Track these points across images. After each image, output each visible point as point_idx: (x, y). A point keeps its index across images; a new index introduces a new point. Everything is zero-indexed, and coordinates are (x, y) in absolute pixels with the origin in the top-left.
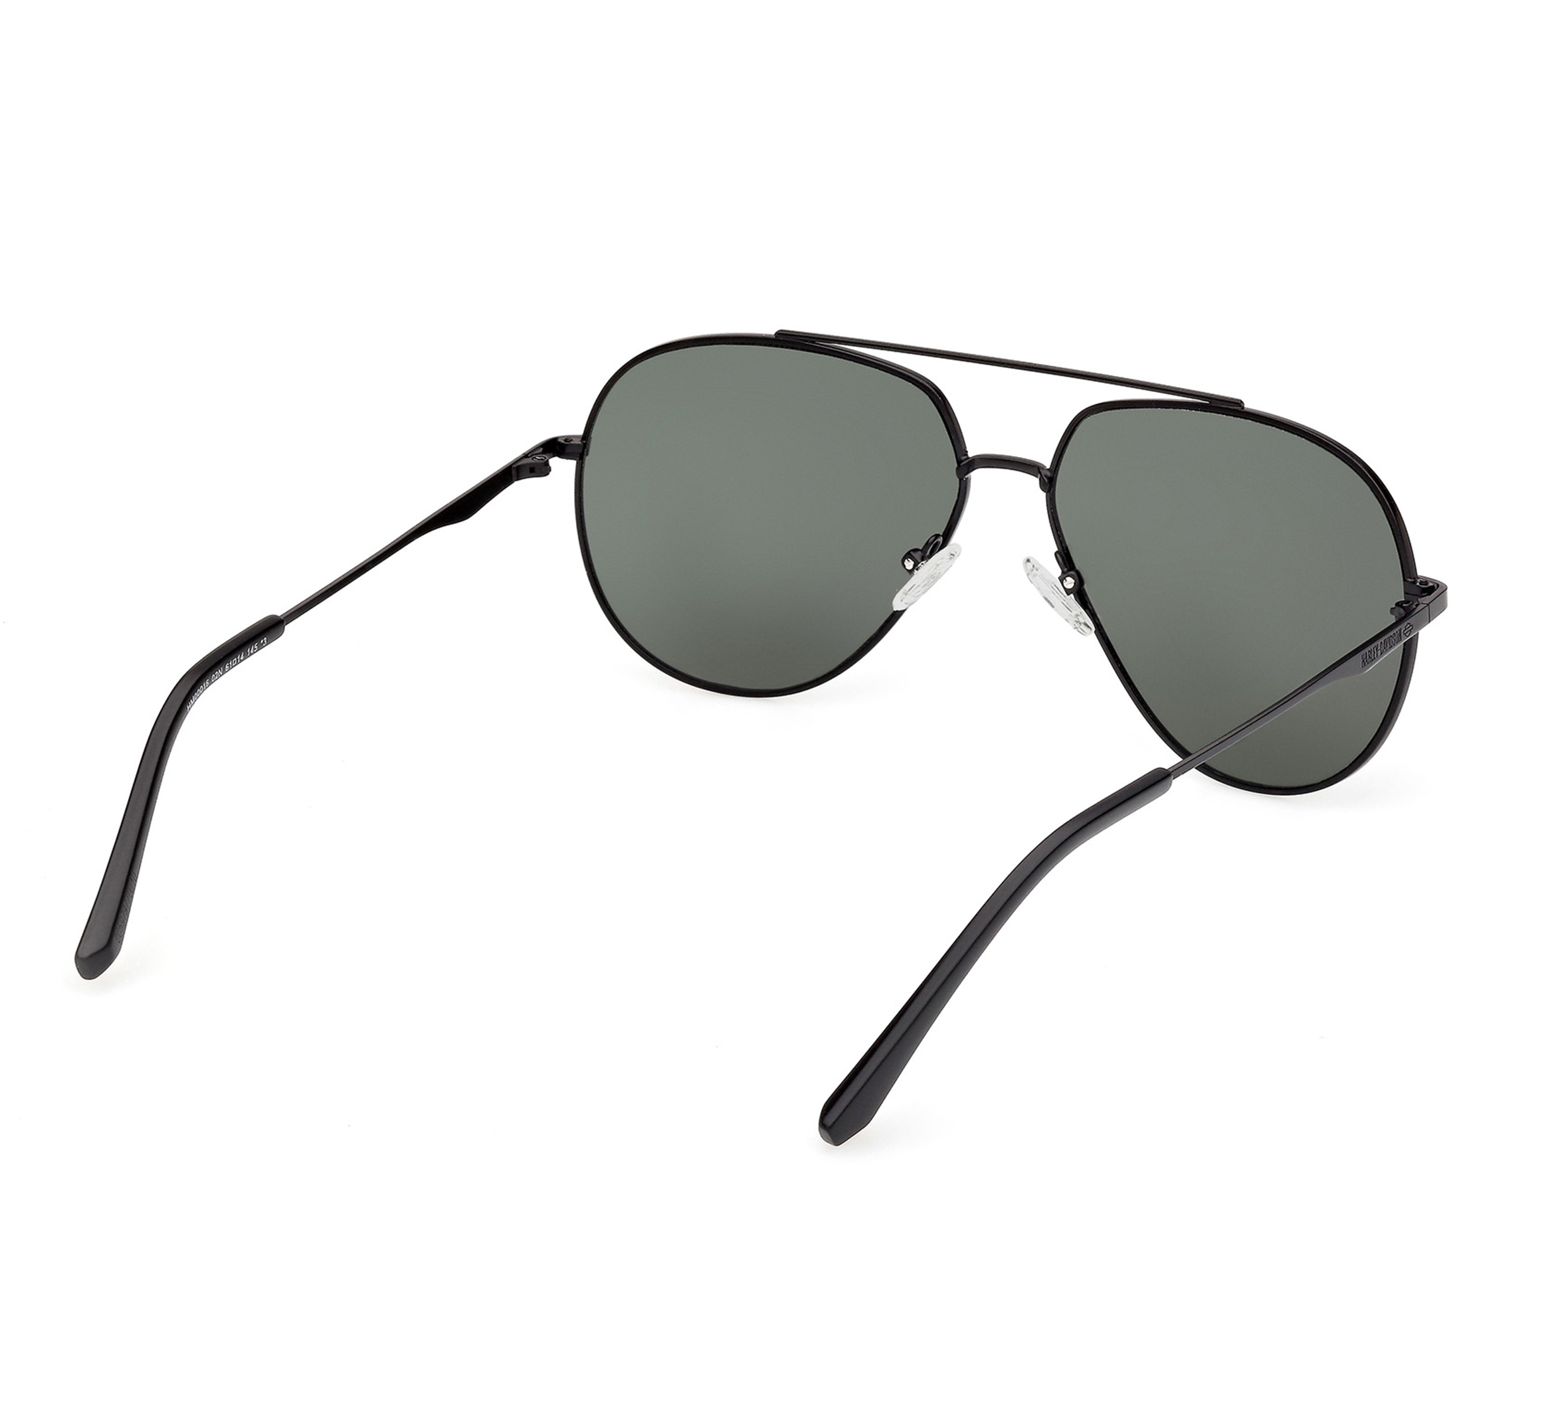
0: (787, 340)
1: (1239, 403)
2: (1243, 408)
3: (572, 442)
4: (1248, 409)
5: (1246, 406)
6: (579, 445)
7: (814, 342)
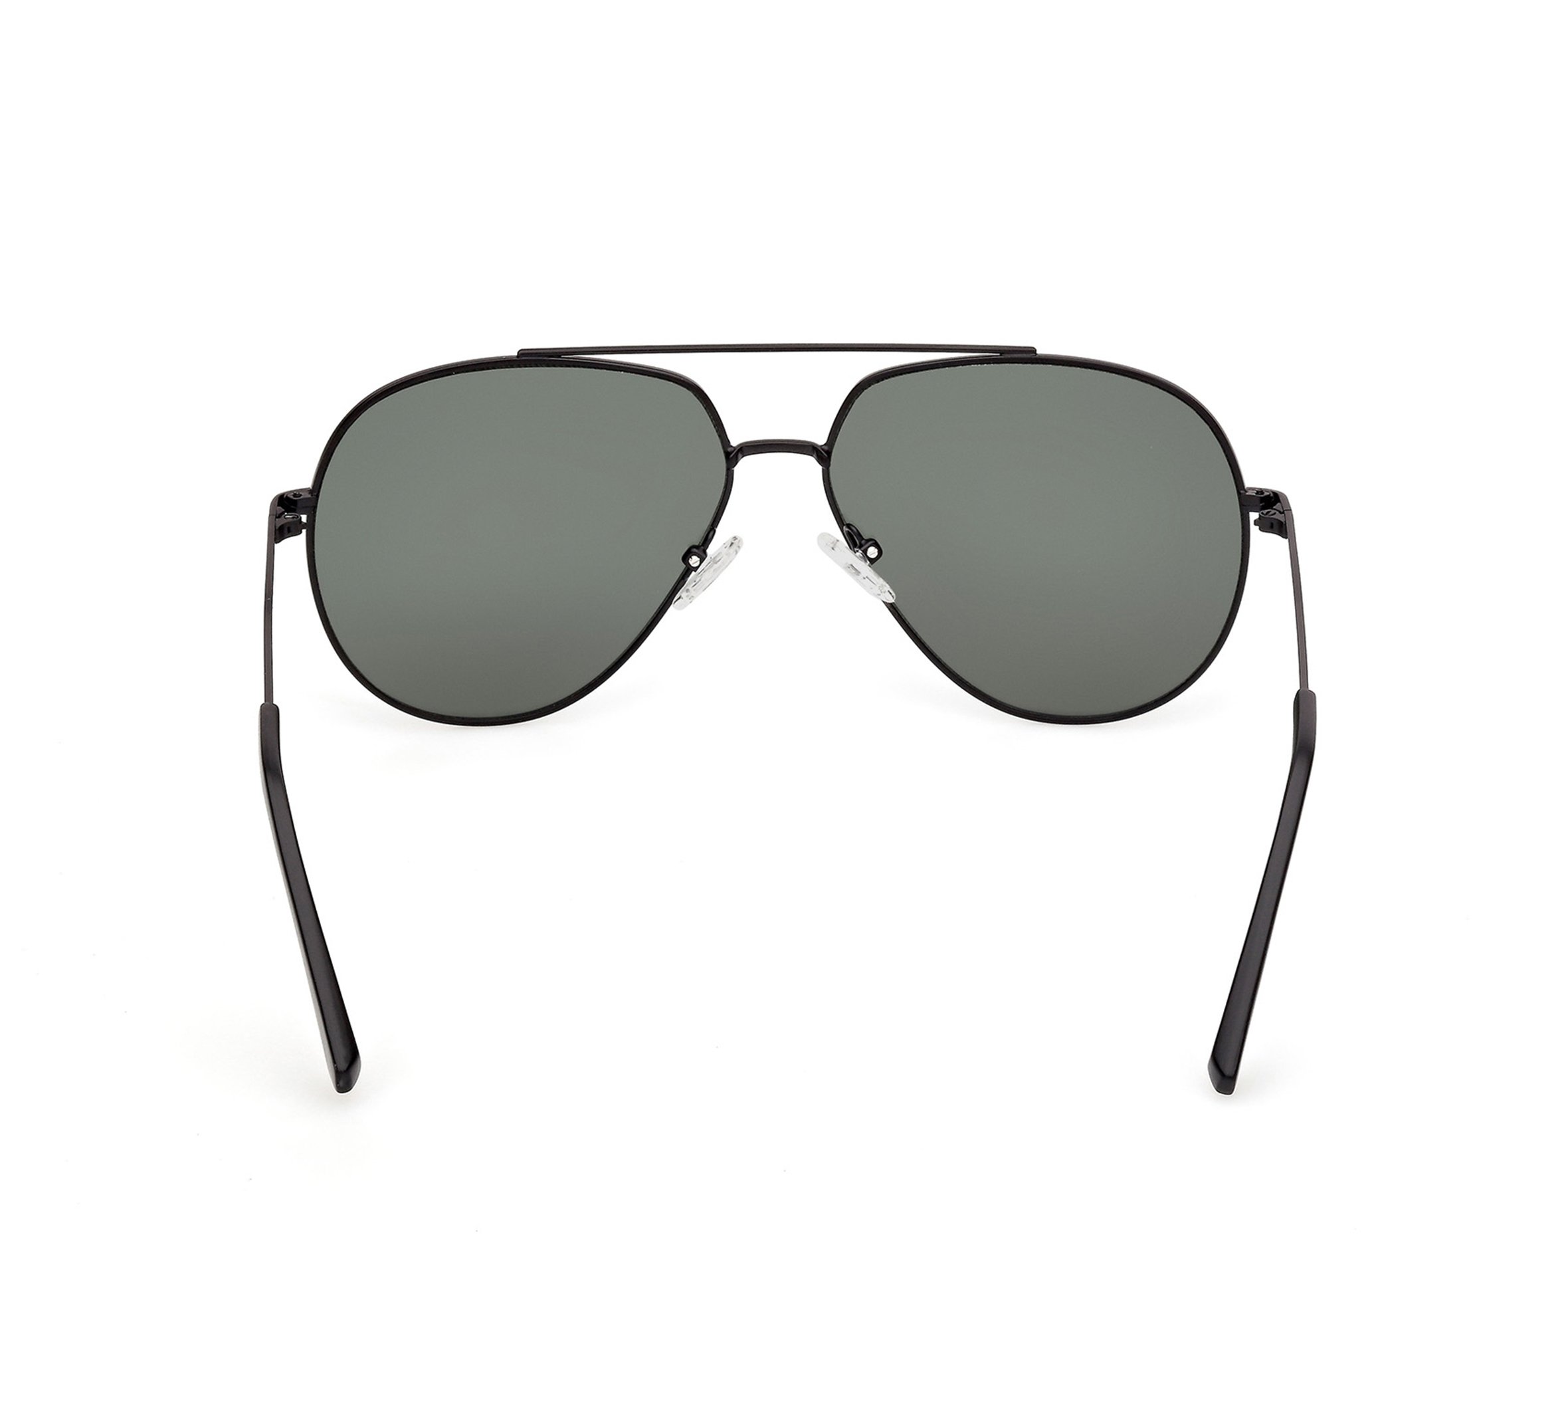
0: (529, 359)
1: (1032, 350)
2: (1037, 354)
3: (302, 497)
4: (1042, 355)
5: (1038, 352)
6: (309, 498)
7: (560, 357)
